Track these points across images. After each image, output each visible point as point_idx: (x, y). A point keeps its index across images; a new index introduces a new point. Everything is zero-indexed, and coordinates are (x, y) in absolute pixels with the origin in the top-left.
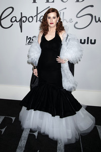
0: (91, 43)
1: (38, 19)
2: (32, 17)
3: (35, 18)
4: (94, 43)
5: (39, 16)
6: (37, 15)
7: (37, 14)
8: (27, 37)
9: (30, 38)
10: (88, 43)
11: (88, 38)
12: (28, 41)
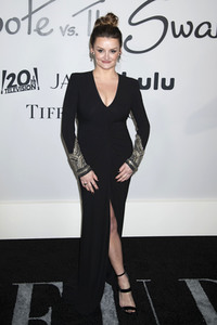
0: (164, 87)
1: (34, 27)
2: (15, 19)
3: (24, 24)
4: (171, 87)
5: (36, 18)
6: (29, 16)
7: (31, 13)
8: (4, 72)
9: (13, 75)
10: (156, 88)
11: (157, 74)
12: (7, 82)
